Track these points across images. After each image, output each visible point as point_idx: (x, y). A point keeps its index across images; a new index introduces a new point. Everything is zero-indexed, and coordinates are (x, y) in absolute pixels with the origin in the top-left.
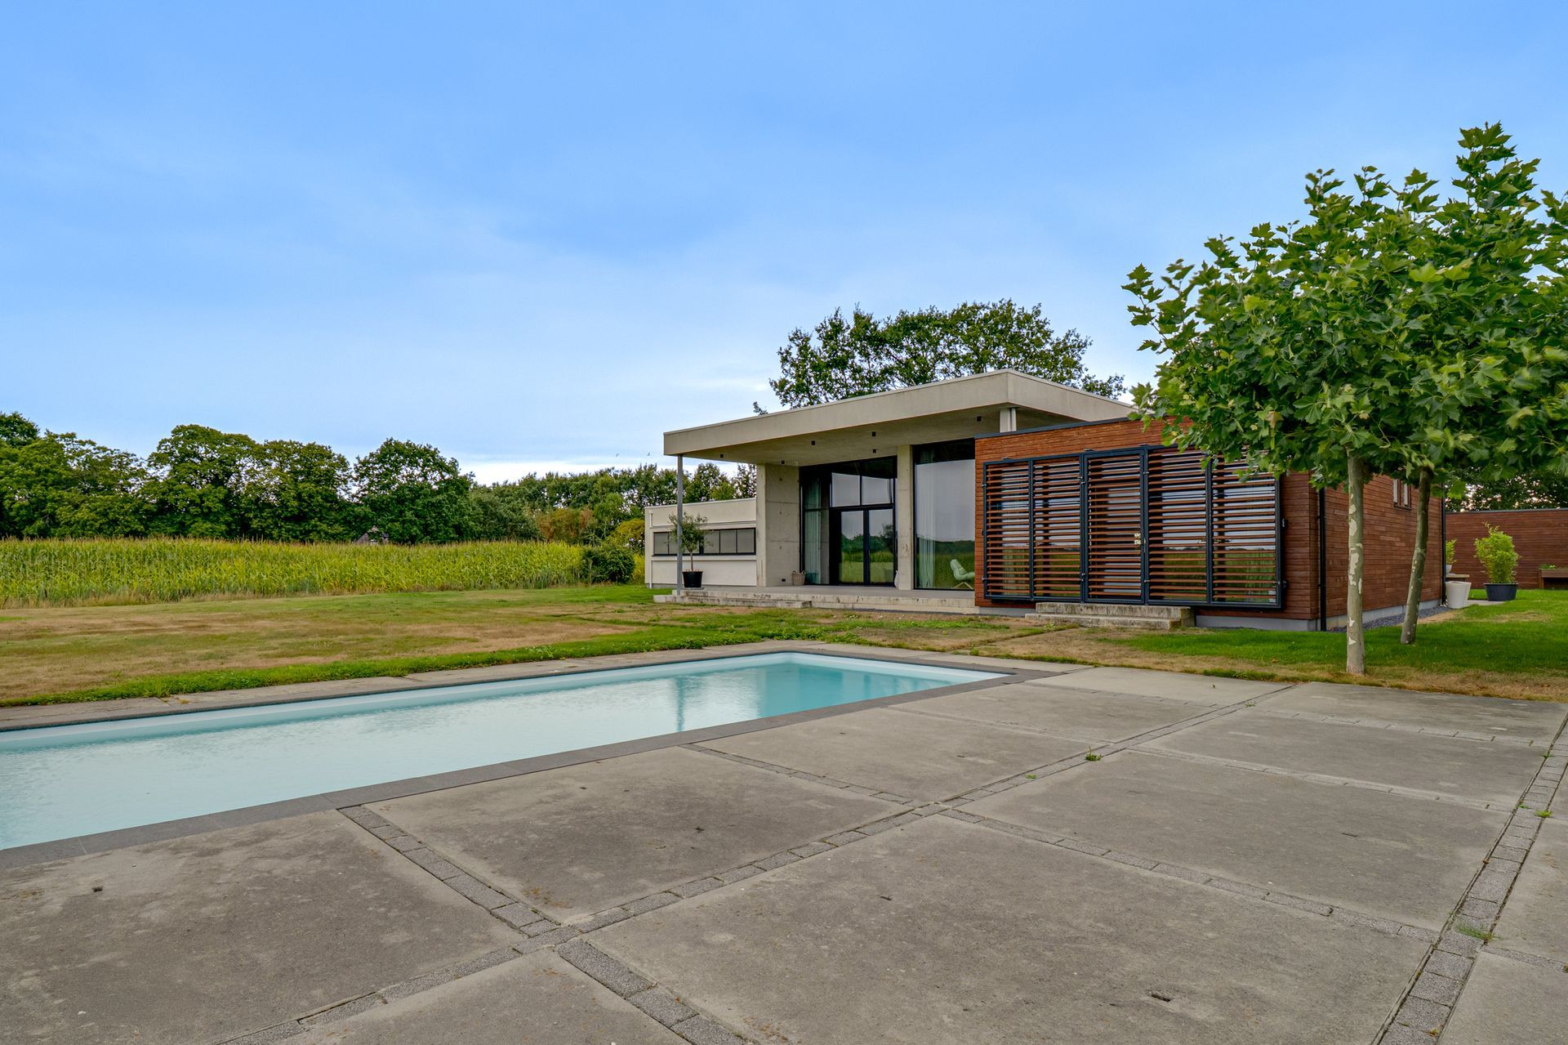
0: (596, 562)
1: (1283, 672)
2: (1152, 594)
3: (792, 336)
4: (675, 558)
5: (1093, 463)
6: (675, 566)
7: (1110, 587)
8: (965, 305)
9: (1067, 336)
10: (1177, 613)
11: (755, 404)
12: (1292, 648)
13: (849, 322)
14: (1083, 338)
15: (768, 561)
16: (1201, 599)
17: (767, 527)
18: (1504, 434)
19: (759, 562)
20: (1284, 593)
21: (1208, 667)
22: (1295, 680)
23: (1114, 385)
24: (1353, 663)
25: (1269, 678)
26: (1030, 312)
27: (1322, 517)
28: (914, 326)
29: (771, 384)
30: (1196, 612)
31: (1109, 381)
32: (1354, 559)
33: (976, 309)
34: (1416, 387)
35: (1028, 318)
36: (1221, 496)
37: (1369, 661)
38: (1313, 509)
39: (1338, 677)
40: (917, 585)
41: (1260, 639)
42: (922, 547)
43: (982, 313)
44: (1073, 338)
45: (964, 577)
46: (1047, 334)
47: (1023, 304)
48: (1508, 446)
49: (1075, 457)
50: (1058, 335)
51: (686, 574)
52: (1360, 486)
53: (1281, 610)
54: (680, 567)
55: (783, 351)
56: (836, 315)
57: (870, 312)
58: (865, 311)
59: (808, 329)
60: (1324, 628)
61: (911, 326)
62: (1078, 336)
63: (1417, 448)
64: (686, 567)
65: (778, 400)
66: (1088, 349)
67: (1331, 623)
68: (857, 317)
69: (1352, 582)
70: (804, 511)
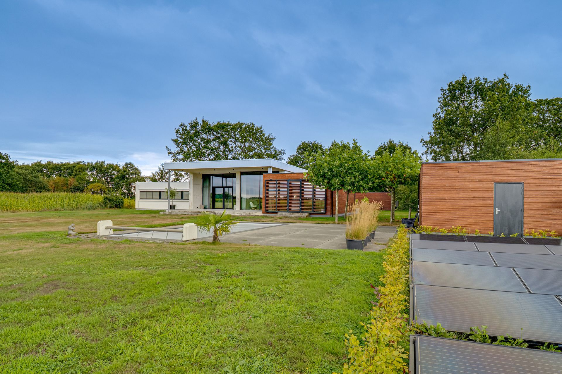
0: (109, 200)
1: (326, 223)
2: (301, 211)
3: (180, 125)
4: (167, 200)
5: (290, 182)
6: (167, 203)
7: (293, 209)
8: (239, 122)
9: (269, 135)
10: (307, 214)
11: (167, 147)
12: (328, 219)
13: (200, 122)
14: (273, 137)
15: (193, 201)
16: (311, 212)
17: (193, 192)
18: (355, 187)
19: (190, 202)
20: (326, 210)
21: (315, 222)
22: (328, 224)
23: (282, 152)
24: (336, 221)
25: (324, 223)
26: (259, 127)
27: (333, 195)
28: (223, 127)
29: (172, 140)
30: (310, 214)
31: (281, 151)
32: (337, 204)
33: (243, 124)
34: (345, 179)
35: (258, 129)
36: (315, 191)
37: (338, 221)
38: (331, 194)
39: (334, 223)
40: (241, 209)
41: (322, 218)
42: (243, 200)
43: (244, 126)
44: (271, 136)
45: (253, 207)
46: (264, 135)
47: (257, 125)
48: (355, 188)
49: (286, 180)
50: (267, 135)
51: (171, 206)
52: (338, 192)
53: (325, 213)
54: (169, 203)
55: (177, 129)
56: (196, 119)
57: (208, 120)
58: (206, 119)
59: (186, 123)
60: (332, 216)
61: (221, 126)
62: (272, 136)
63: (345, 188)
64: (171, 203)
65: (176, 146)
66: (275, 140)
67: (334, 216)
68: (203, 121)
69: (336, 208)
70: (203, 187)
